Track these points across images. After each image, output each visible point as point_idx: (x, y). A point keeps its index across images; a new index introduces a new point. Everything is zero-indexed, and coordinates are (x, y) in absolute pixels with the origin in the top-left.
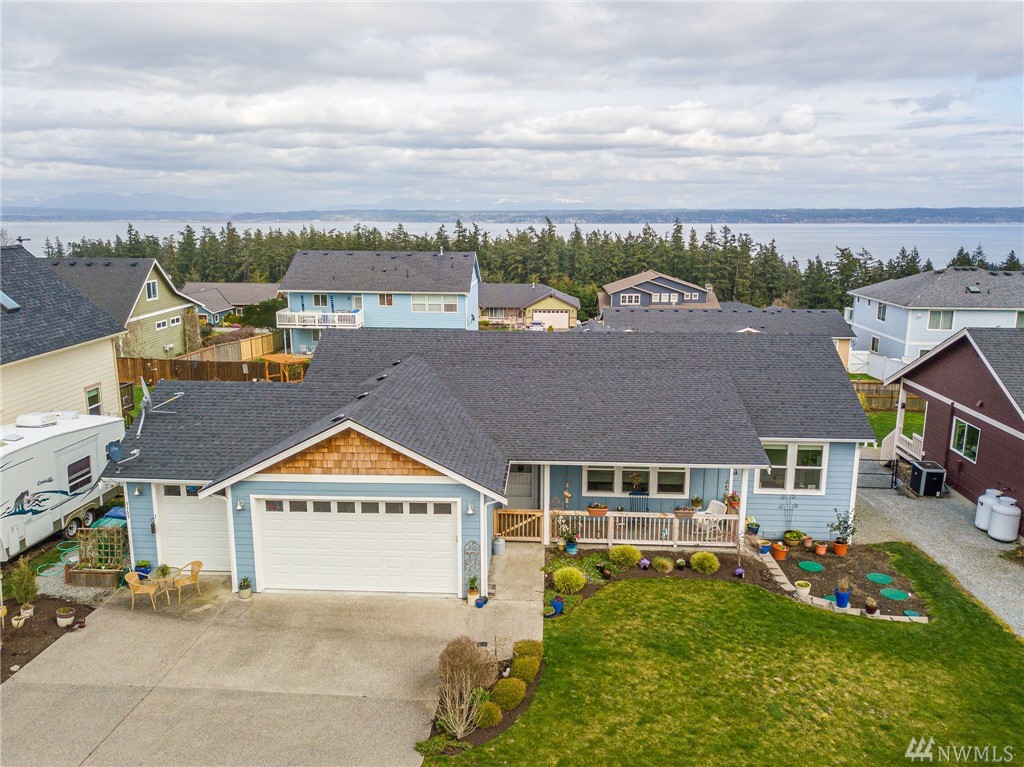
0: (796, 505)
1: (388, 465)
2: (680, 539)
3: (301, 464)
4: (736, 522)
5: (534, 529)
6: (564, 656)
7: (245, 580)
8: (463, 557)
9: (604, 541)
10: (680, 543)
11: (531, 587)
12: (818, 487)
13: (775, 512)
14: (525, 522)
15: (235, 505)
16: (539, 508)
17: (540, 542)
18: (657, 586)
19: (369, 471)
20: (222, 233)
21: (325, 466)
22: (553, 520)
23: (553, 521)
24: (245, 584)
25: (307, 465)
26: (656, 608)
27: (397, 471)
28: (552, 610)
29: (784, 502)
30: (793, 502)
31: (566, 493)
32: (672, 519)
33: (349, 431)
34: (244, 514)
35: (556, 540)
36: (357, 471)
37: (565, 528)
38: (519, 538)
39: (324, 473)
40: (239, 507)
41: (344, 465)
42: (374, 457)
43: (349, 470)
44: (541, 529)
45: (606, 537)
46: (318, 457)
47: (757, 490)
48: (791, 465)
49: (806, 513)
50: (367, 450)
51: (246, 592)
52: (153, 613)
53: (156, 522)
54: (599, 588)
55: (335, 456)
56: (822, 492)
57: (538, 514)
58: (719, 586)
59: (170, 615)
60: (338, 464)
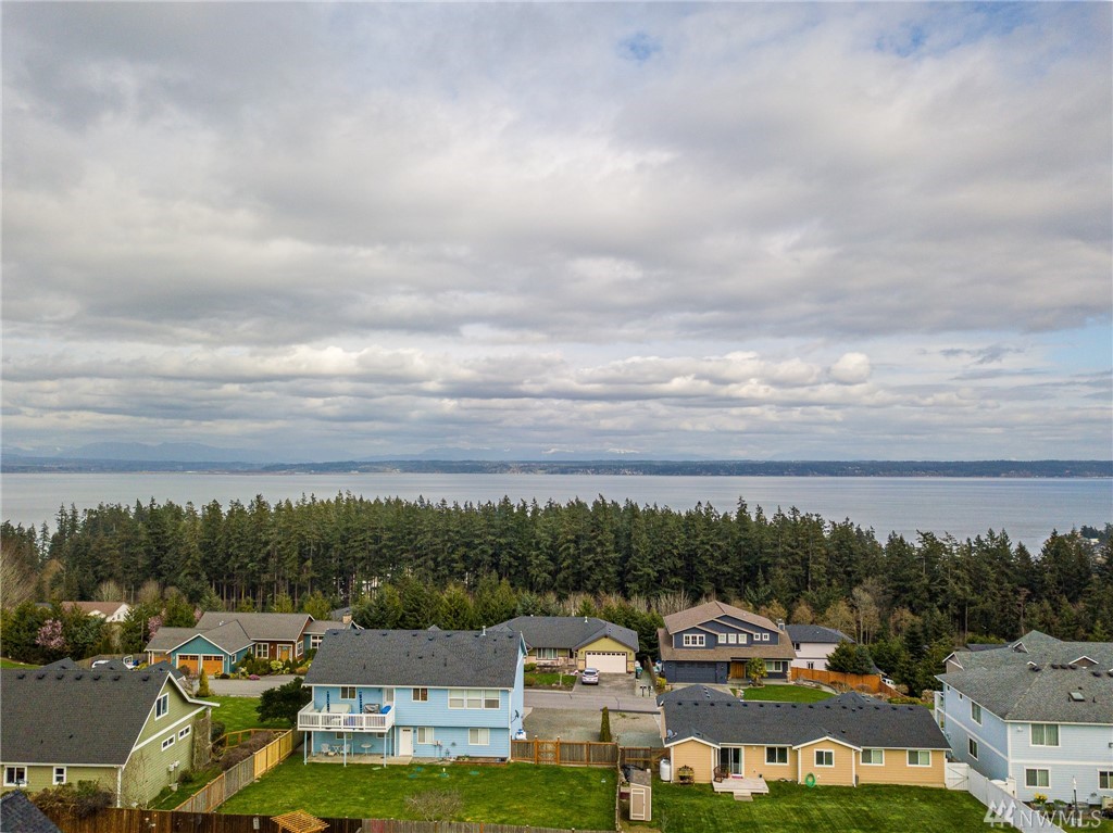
20: (250, 507)
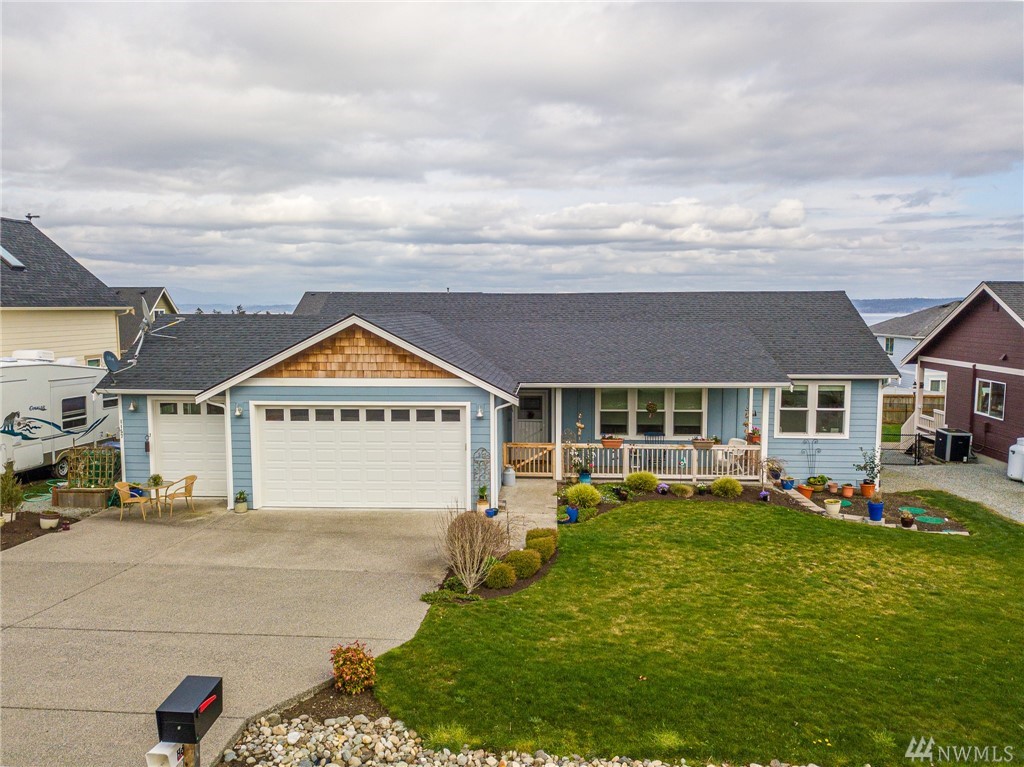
0: (819, 450)
1: (395, 367)
2: (699, 473)
3: (303, 367)
4: (758, 452)
5: (545, 463)
6: (580, 546)
7: (241, 493)
8: (473, 465)
9: (619, 475)
10: (699, 476)
11: (544, 505)
12: (841, 431)
13: (797, 458)
14: (536, 457)
15: (233, 411)
16: (550, 441)
17: (552, 478)
18: (678, 505)
19: (375, 374)
21: (329, 369)
22: (565, 452)
23: (565, 454)
24: (241, 498)
25: (311, 368)
26: (677, 518)
27: (403, 374)
28: (566, 517)
29: (805, 446)
30: (816, 446)
31: (579, 425)
32: (690, 451)
33: (353, 329)
34: (243, 422)
35: (569, 475)
36: (361, 374)
37: (577, 460)
38: (530, 474)
39: (327, 376)
40: (238, 413)
41: (349, 367)
42: (380, 359)
43: (353, 373)
44: (553, 463)
45: (621, 472)
46: (321, 359)
47: (777, 434)
48: (813, 406)
49: (829, 459)
50: (373, 351)
51: (242, 506)
52: (143, 522)
53: (151, 440)
54: (614, 506)
55: (340, 358)
56: (846, 435)
57: (550, 447)
58: (743, 506)
59: (161, 523)
60: (342, 367)
